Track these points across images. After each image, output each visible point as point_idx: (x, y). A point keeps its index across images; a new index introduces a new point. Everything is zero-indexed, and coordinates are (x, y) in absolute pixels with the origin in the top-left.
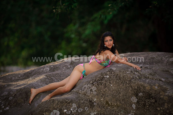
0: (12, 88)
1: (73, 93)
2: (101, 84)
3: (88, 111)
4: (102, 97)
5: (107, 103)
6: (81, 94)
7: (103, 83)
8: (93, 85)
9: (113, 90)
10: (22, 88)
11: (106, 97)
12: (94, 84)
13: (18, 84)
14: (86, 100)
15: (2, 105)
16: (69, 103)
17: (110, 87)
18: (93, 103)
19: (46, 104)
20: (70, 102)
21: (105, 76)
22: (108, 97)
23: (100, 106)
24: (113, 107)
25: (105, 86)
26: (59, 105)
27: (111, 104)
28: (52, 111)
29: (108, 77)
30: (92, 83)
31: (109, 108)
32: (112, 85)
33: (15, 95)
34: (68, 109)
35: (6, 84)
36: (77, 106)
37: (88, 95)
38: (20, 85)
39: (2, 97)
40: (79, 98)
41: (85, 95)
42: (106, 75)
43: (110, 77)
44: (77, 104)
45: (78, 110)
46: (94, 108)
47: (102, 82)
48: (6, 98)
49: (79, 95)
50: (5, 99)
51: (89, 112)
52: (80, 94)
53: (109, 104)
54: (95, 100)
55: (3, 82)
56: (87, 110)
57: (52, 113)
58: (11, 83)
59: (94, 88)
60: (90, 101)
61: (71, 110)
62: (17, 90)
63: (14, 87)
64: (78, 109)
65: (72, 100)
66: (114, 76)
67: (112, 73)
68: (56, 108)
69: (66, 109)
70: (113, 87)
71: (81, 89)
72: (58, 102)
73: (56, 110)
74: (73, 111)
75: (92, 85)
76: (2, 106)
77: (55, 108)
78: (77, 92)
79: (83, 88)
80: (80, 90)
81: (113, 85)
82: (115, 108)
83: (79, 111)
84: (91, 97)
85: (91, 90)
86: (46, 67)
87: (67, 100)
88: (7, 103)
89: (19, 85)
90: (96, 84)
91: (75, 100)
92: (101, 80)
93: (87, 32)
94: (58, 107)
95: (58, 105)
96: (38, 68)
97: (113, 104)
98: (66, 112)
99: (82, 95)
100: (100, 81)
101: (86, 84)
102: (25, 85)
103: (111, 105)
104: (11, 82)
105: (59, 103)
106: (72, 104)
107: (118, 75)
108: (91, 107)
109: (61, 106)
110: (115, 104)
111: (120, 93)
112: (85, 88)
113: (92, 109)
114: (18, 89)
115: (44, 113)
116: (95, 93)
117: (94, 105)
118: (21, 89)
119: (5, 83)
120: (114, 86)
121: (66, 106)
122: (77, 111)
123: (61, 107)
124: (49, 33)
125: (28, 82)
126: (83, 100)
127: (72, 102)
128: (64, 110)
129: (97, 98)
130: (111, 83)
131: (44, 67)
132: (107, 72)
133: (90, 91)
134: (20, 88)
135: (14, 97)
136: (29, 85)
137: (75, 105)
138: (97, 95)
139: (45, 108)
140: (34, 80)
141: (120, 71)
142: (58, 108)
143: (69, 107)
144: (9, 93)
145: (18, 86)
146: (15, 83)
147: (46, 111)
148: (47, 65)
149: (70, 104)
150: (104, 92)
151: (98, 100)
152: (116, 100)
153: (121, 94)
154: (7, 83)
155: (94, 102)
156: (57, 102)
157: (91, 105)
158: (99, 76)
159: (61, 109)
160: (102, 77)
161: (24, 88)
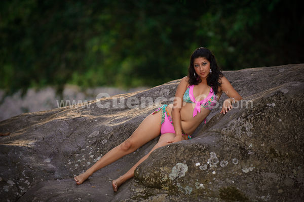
0: (106, 124)
1: (211, 134)
2: (262, 119)
3: (237, 165)
4: (263, 140)
5: (272, 151)
6: (225, 136)
7: (264, 116)
8: (247, 119)
9: (283, 129)
10: (123, 124)
11: (270, 141)
12: (249, 117)
13: (116, 117)
14: (233, 146)
15: (91, 153)
16: (204, 151)
17: (278, 123)
18: (246, 152)
19: (163, 153)
20: (206, 149)
21: (267, 105)
22: (274, 141)
23: (259, 157)
24: (284, 159)
25: (269, 122)
26: (187, 155)
27: (280, 153)
28: (176, 164)
29: (274, 105)
30: (246, 117)
31: (276, 160)
32: (280, 120)
33: (111, 136)
34: (203, 162)
35: (95, 117)
36: (218, 156)
37: (238, 136)
38: (120, 120)
39: (90, 139)
40: (222, 143)
41: (233, 137)
42: (271, 101)
43: (277, 106)
44: (218, 153)
45: (219, 163)
46: (248, 161)
47: (263, 114)
48: (97, 141)
49: (222, 137)
50: (95, 143)
51: (239, 167)
52: (223, 135)
53: (275, 153)
54: (251, 146)
55: (91, 114)
56: (236, 163)
57: (175, 167)
58: (104, 116)
59: (248, 125)
60: (242, 148)
61: (208, 163)
62: (115, 128)
63: (109, 122)
64: (220, 161)
65: (209, 146)
66: (285, 103)
67: (282, 98)
68: (182, 159)
69: (199, 162)
70: (283, 124)
71: (226, 127)
72: (185, 149)
73: (182, 162)
74: (211, 166)
75: (245, 119)
76: (91, 155)
77: (180, 159)
78: (219, 133)
79: (229, 125)
80: (224, 129)
81: (283, 121)
82: (287, 161)
83: (222, 166)
84: (242, 140)
85: (244, 129)
86: (164, 88)
87: (201, 146)
88: (98, 150)
89: (118, 120)
90: (252, 119)
91: (215, 146)
92: (261, 111)
93: (237, 26)
94: (185, 157)
95: (185, 154)
96: (150, 89)
97: (282, 154)
98: (199, 166)
99: (227, 137)
100: (259, 113)
101: (233, 118)
102: (128, 119)
103: (279, 155)
104: (105, 114)
105: (187, 150)
106: (210, 152)
107: (291, 101)
108: (242, 159)
109: (190, 156)
110: (287, 154)
111: (295, 134)
112: (232, 124)
113: (246, 162)
114: (116, 126)
115: (161, 168)
116: (250, 134)
117: (249, 155)
118: (120, 127)
119: (95, 115)
120: (285, 121)
121: (199, 156)
122: (218, 165)
123: (190, 158)
124: (169, 30)
125: (133, 115)
126: (228, 146)
127: (209, 149)
128: (195, 162)
129: (254, 143)
130: (279, 116)
131: (161, 89)
132: (272, 96)
133: (242, 130)
134: (119, 124)
135: (110, 140)
136: (134, 119)
137: (215, 154)
138: (254, 136)
139: (162, 159)
140: (144, 112)
141: (296, 95)
142: (184, 159)
143: (205, 159)
144: (101, 133)
145: (116, 121)
146: (111, 116)
147: (164, 165)
148: (165, 84)
149: (207, 153)
150: (267, 132)
151: (256, 146)
152: (288, 146)
153: (297, 136)
154: (97, 115)
155: (248, 150)
156: (182, 148)
157: (243, 155)
158: (258, 104)
159: (191, 161)
160: (263, 105)
161: (127, 124)
